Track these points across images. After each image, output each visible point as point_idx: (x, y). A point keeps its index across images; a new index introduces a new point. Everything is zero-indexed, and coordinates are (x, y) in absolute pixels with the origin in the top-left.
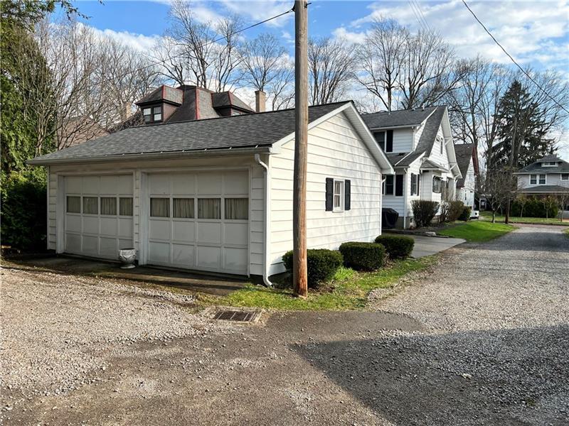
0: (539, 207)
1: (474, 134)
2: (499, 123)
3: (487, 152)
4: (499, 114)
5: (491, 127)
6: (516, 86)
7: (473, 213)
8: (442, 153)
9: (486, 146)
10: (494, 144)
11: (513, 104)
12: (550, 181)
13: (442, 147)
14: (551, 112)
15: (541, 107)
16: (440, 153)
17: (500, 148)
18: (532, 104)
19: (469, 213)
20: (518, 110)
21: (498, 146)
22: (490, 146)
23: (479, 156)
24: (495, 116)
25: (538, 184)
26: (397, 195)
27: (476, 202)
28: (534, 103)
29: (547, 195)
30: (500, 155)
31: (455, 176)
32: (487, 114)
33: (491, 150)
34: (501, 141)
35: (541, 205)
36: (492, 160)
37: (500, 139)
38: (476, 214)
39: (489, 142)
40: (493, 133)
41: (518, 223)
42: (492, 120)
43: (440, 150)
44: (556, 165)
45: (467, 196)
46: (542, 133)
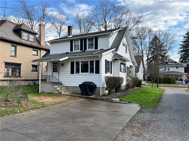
0: (168, 80)
1: (142, 53)
2: (151, 50)
3: (147, 60)
4: (150, 47)
5: (148, 51)
6: (156, 37)
7: (143, 82)
8: (126, 52)
9: (147, 58)
10: (149, 57)
11: (155, 43)
12: (172, 69)
13: (126, 50)
14: (169, 46)
15: (164, 44)
16: (125, 52)
17: (151, 59)
18: (161, 43)
19: (141, 83)
20: (156, 45)
21: (151, 58)
22: (148, 58)
23: (144, 61)
24: (149, 48)
25: (167, 71)
26: (96, 73)
27: (144, 78)
28: (162, 43)
29: (171, 75)
30: (152, 61)
31: (134, 65)
32: (146, 46)
33: (148, 59)
34: (152, 56)
35: (169, 79)
36: (149, 63)
37: (151, 55)
38: (144, 83)
39: (148, 56)
40: (149, 54)
41: (161, 86)
42: (148, 49)
43: (125, 50)
44: (174, 63)
45: (140, 76)
46: (165, 53)
